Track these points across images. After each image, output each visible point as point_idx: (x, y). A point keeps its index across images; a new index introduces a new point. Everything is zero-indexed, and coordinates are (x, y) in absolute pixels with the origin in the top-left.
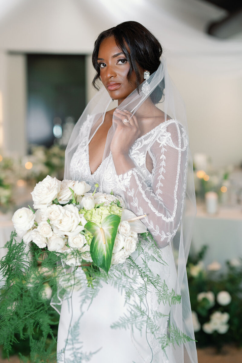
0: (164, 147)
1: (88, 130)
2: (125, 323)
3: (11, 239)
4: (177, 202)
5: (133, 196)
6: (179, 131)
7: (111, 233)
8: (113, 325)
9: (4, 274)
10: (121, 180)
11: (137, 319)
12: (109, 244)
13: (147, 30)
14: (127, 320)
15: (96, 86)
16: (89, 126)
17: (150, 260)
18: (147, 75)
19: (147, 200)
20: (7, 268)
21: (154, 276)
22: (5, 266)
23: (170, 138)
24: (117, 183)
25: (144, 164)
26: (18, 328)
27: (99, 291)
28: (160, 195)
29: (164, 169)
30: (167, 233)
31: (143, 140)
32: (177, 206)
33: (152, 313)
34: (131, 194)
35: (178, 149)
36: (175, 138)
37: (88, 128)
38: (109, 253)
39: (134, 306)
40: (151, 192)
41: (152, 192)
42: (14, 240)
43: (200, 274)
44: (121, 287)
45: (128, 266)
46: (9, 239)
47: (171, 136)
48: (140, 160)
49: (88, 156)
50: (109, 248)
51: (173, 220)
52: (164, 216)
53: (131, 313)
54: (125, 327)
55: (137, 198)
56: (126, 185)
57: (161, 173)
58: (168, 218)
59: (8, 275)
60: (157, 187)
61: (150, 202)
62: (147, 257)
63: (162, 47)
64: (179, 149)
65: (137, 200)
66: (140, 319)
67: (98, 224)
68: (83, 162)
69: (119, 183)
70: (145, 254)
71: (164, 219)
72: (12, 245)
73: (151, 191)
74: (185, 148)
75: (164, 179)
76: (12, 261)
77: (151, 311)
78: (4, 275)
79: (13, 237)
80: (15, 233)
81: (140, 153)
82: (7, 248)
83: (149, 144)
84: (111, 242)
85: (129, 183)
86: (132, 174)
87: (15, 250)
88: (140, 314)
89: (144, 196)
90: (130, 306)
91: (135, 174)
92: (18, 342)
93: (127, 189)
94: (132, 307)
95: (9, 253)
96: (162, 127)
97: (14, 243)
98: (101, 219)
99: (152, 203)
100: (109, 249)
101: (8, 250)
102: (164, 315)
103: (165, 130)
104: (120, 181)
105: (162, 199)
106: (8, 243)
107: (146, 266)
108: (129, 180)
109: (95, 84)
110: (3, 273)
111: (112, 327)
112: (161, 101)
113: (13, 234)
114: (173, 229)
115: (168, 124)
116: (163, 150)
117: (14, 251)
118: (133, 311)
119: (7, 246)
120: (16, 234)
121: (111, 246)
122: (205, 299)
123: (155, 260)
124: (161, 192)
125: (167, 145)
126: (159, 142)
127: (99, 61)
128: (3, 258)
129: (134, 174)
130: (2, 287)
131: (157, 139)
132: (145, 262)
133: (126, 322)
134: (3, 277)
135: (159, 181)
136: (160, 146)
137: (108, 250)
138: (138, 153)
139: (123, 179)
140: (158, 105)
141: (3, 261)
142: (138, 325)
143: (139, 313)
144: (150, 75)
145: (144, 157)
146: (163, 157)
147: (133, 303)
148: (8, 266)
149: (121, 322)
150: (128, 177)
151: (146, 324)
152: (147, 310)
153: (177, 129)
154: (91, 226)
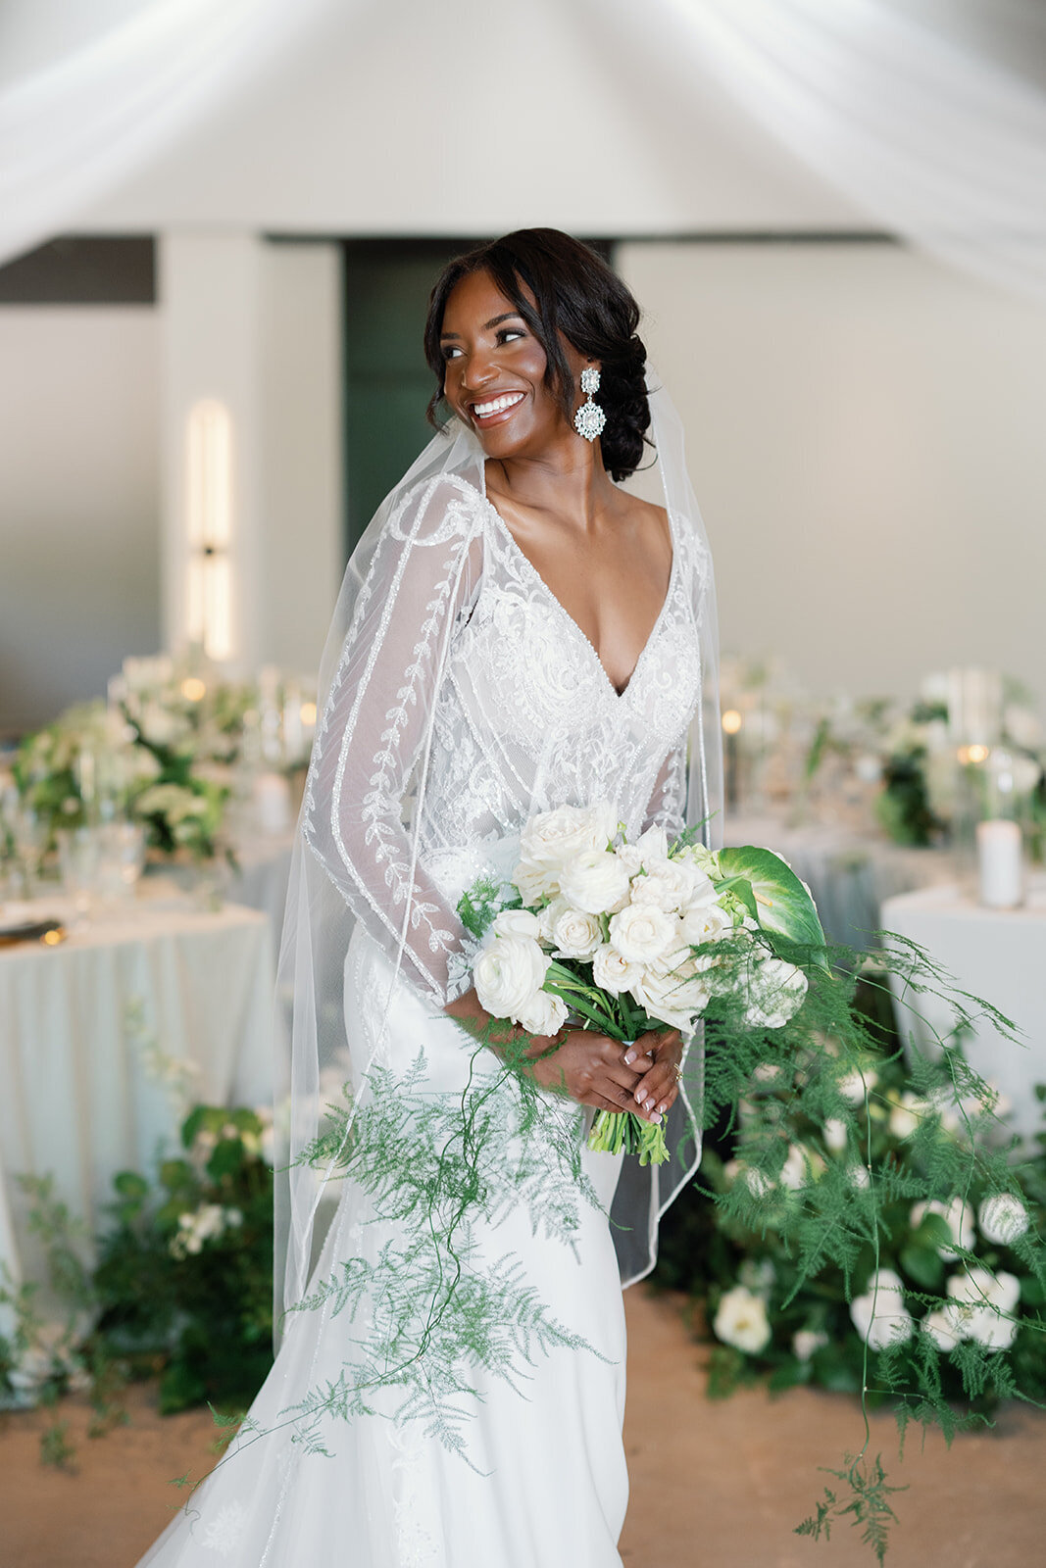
18: (590, 381)
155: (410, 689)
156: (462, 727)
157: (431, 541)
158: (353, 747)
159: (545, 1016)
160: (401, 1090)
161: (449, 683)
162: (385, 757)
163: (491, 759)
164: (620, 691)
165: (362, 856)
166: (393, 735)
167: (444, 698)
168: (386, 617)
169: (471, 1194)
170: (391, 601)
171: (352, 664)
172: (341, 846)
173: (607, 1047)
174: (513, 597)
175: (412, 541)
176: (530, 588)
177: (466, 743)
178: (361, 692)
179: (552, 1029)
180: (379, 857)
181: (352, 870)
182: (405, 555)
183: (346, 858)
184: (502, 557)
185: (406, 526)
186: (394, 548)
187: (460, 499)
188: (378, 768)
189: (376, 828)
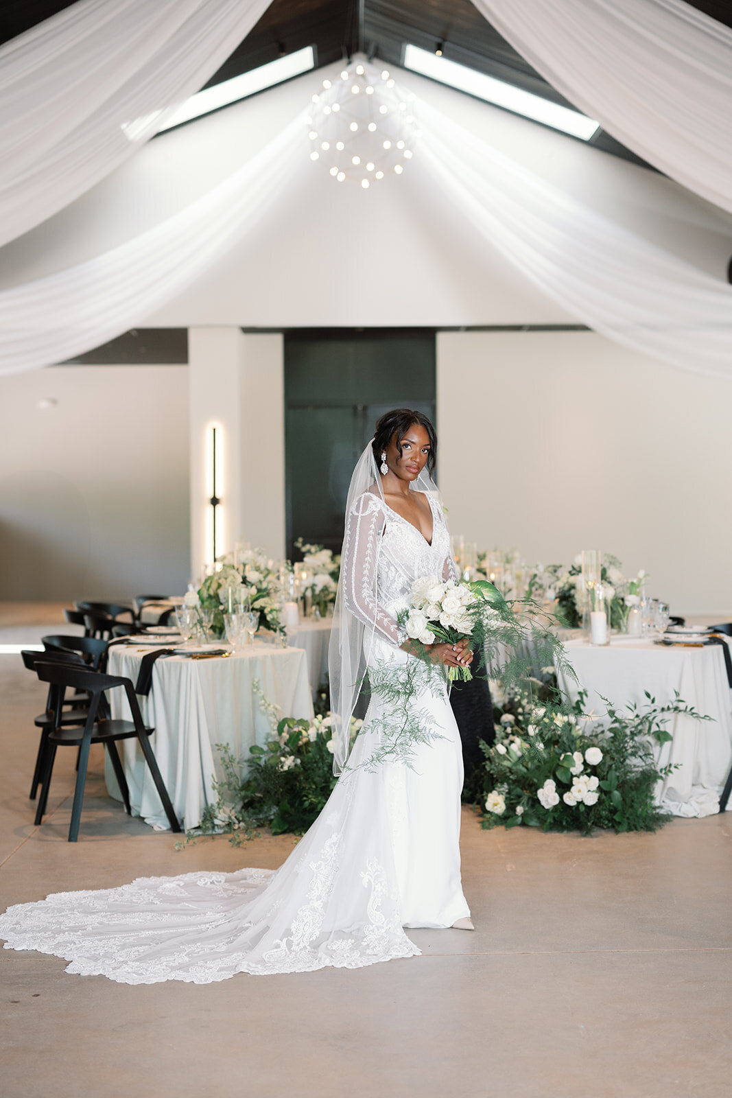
155: (368, 558)
156: (389, 564)
157: (366, 514)
158: (356, 578)
159: (428, 638)
160: (388, 664)
161: (381, 552)
162: (366, 579)
163: (401, 571)
164: (430, 545)
165: (366, 609)
166: (366, 572)
167: (381, 556)
168: (357, 538)
169: (411, 692)
170: (358, 533)
171: (350, 554)
172: (358, 607)
173: (449, 646)
174: (396, 523)
175: (360, 515)
176: (399, 520)
177: (392, 568)
178: (354, 562)
179: (431, 642)
180: (370, 607)
181: (363, 613)
182: (359, 519)
183: (361, 610)
184: (389, 513)
185: (357, 510)
186: (355, 518)
187: (372, 500)
188: (364, 582)
189: (367, 599)
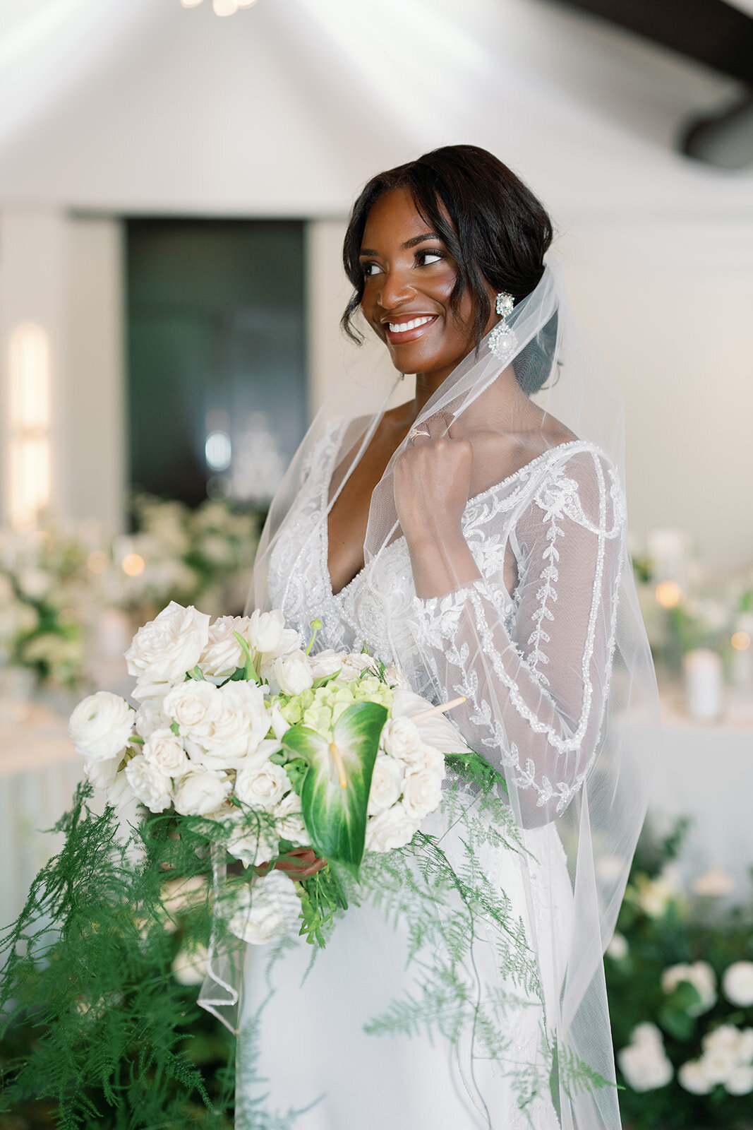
0: (558, 523)
1: (326, 464)
2: (408, 1017)
3: (76, 804)
4: (591, 690)
5: (462, 665)
6: (601, 478)
7: (362, 756)
8: (370, 1023)
9: (56, 909)
10: (432, 617)
11: (445, 1006)
12: (356, 786)
13: (510, 171)
14: (415, 1011)
15: (352, 330)
16: (329, 452)
17: (487, 842)
18: (505, 304)
19: (507, 681)
20: (63, 891)
21: (495, 895)
22: (58, 887)
23: (576, 496)
24: (418, 622)
25: (497, 573)
26: (101, 1071)
27: (333, 929)
28: (541, 667)
29: (553, 589)
30: (558, 784)
31: (496, 499)
32: (590, 702)
33: (489, 995)
34: (458, 658)
35: (597, 532)
36: (589, 497)
37: (328, 457)
38: (358, 814)
39: (435, 969)
40: (520, 655)
41: (521, 658)
42: (83, 808)
43: (671, 906)
44: (393, 907)
45: (424, 863)
46: (69, 807)
47: (580, 492)
48: (486, 559)
49: (325, 538)
50: (358, 798)
51: (579, 747)
52: (553, 733)
53: (425, 989)
54: (408, 1031)
55: (475, 673)
56: (444, 631)
57: (543, 602)
58: (564, 739)
59: (66, 912)
60: (529, 642)
61: (515, 688)
62: (476, 833)
63: (553, 225)
64: (601, 533)
65: (476, 678)
66: (451, 1008)
67: (323, 732)
68: (308, 558)
69: (425, 623)
70: (470, 825)
71: (554, 739)
72: (79, 823)
73: (520, 652)
74: (618, 528)
75: (552, 619)
76: (77, 871)
77: (488, 988)
78: (55, 912)
79: (81, 799)
80: (86, 787)
81: (486, 538)
82: (64, 831)
83: (513, 510)
84: (361, 781)
85: (456, 626)
86: (469, 601)
87: (88, 836)
88: (454, 993)
89: (499, 666)
90: (423, 969)
91: (476, 601)
92: (98, 1114)
93: (448, 644)
94: (429, 974)
95: (69, 847)
96: (551, 461)
97: (83, 816)
98: (330, 715)
99: (520, 692)
100: (359, 801)
101: (67, 840)
102: (526, 1003)
103: (560, 471)
104: (427, 616)
105: (547, 681)
106: (66, 817)
107: (474, 863)
108: (456, 616)
109: (350, 325)
110: (53, 907)
111: (368, 1030)
112: (544, 386)
113: (81, 790)
114: (576, 770)
115: (570, 453)
116: (554, 532)
117: (85, 840)
118: (433, 983)
119: (65, 827)
120: (89, 791)
121: (363, 792)
122: (684, 986)
123: (500, 843)
124: (545, 659)
125: (566, 517)
126: (542, 506)
127: (363, 258)
128: (51, 861)
129: (474, 600)
130: (50, 947)
131: (537, 498)
132: (470, 850)
133: (411, 1014)
134: (53, 919)
135: (538, 626)
136: (544, 520)
137: (356, 805)
138: (481, 538)
139: (438, 612)
140: (538, 398)
141: (51, 869)
142: (446, 1027)
143: (451, 992)
144: (515, 304)
145: (498, 551)
146: (552, 552)
147: (430, 962)
148: (66, 886)
149: (395, 1016)
150: (454, 608)
151: (472, 1024)
152: (473, 985)
153: (595, 471)
154: (303, 737)
